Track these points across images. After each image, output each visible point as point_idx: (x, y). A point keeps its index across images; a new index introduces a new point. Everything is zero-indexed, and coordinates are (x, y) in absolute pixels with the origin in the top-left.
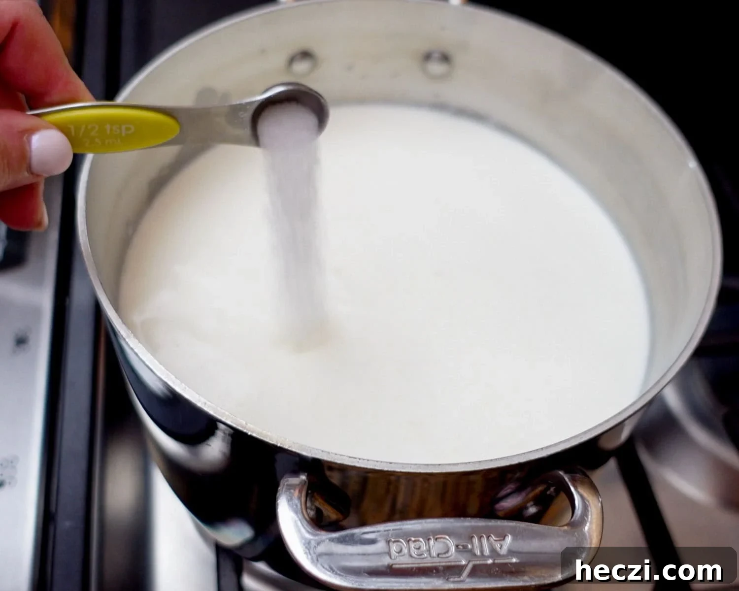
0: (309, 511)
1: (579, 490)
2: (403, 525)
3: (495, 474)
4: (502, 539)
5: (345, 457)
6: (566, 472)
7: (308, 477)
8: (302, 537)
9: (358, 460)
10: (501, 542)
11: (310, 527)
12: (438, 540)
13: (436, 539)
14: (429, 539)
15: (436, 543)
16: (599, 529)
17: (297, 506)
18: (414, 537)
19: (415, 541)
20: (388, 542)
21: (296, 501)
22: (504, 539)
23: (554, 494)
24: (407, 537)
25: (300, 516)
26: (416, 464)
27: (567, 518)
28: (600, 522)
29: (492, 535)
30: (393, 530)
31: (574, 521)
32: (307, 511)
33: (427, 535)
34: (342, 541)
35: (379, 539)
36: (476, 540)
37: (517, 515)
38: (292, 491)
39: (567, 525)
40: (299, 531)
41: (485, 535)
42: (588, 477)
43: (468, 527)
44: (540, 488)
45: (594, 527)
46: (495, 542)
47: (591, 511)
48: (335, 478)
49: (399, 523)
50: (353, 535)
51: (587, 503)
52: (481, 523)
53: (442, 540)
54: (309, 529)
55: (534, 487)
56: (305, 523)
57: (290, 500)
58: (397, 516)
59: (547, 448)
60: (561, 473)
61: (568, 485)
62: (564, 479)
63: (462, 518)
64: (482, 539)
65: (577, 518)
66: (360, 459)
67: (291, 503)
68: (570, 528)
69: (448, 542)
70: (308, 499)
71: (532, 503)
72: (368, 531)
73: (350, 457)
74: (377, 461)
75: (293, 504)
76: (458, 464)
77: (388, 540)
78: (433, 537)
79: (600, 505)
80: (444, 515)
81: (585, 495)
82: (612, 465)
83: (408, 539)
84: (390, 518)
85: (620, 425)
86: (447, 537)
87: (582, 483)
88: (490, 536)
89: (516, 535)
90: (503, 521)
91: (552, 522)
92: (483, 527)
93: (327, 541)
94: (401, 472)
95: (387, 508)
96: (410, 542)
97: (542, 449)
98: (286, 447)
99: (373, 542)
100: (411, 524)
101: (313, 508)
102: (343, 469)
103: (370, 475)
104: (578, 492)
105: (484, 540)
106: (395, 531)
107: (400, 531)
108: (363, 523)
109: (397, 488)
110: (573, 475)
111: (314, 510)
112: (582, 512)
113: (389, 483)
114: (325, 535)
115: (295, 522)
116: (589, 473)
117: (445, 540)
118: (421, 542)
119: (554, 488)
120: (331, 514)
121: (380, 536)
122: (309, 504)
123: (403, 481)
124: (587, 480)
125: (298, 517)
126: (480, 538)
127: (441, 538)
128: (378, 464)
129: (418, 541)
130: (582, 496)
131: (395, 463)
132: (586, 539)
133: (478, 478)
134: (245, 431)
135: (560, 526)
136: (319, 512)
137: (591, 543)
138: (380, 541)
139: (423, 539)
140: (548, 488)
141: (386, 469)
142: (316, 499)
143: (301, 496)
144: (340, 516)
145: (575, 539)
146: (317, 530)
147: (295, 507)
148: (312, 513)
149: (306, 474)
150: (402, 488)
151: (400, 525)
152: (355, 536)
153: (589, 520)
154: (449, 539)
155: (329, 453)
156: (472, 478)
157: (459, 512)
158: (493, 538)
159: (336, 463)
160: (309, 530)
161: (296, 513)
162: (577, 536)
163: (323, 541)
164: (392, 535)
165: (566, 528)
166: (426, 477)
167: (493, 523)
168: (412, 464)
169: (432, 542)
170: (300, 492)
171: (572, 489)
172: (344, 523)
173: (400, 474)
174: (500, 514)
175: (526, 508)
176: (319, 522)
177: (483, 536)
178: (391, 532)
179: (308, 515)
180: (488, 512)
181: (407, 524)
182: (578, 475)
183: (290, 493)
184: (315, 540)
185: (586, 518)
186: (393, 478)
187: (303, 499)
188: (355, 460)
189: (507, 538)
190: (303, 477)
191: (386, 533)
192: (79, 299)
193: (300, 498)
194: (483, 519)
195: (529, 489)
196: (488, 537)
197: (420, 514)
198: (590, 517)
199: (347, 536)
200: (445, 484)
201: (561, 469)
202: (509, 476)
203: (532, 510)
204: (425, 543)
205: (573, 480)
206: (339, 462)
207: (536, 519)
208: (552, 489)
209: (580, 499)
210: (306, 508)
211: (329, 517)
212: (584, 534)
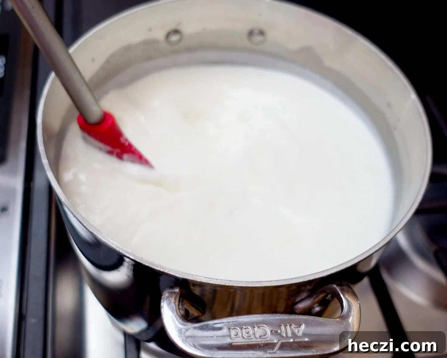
0: (181, 311)
1: (346, 296)
2: (238, 318)
3: (294, 287)
4: (299, 326)
5: (202, 278)
6: (338, 285)
7: (180, 290)
8: (177, 327)
9: (210, 279)
10: (298, 329)
11: (181, 320)
12: (260, 327)
13: (259, 327)
14: (254, 327)
15: (259, 329)
16: (358, 320)
17: (173, 307)
18: (245, 326)
19: (245, 328)
20: (229, 329)
21: (173, 305)
22: (300, 327)
23: (330, 299)
24: (241, 326)
25: (175, 314)
26: (246, 282)
27: (339, 314)
28: (359, 316)
29: (293, 325)
30: (232, 322)
31: (343, 315)
32: (179, 311)
33: (253, 325)
34: (201, 328)
35: (224, 327)
36: (283, 327)
37: (308, 312)
38: (170, 298)
39: (339, 318)
40: (175, 323)
41: (288, 324)
42: (351, 288)
43: (278, 319)
44: (322, 296)
45: (355, 318)
46: (295, 329)
47: (353, 309)
48: (197, 291)
49: (235, 318)
50: (207, 325)
51: (351, 304)
52: (285, 317)
53: (262, 328)
54: (181, 321)
55: (318, 294)
56: (178, 318)
57: (169, 304)
58: (235, 313)
59: (326, 270)
60: (335, 286)
61: (339, 293)
62: (337, 290)
63: (274, 314)
64: (287, 327)
65: (345, 313)
66: (211, 279)
67: (170, 306)
68: (340, 319)
69: (266, 329)
70: (180, 303)
71: (317, 305)
72: (217, 323)
73: (205, 278)
74: (222, 280)
75: (171, 306)
76: (271, 281)
77: (229, 328)
78: (257, 326)
79: (359, 305)
80: (264, 312)
81: (350, 299)
82: (366, 281)
83: (241, 327)
84: (231, 315)
85: (370, 257)
86: (265, 326)
87: (348, 292)
88: (291, 325)
89: (307, 324)
90: (299, 315)
91: (330, 316)
92: (287, 319)
93: (192, 329)
94: (237, 286)
95: (228, 309)
96: (243, 329)
97: (323, 271)
98: (166, 271)
99: (220, 329)
100: (243, 318)
101: (183, 309)
102: (201, 285)
103: (218, 288)
104: (345, 298)
105: (288, 327)
106: (233, 323)
107: (236, 322)
108: (214, 318)
109: (234, 296)
110: (342, 287)
111: (183, 311)
112: (348, 310)
113: (230, 293)
114: (190, 325)
115: (173, 317)
116: (352, 286)
117: (264, 328)
118: (250, 329)
119: (330, 295)
120: (194, 312)
121: (225, 325)
122: (180, 307)
123: (238, 292)
124: (350, 290)
125: (174, 314)
126: (285, 326)
127: (261, 326)
128: (222, 281)
129: (248, 328)
130: (347, 300)
131: (233, 281)
132: (350, 326)
133: (284, 289)
134: (141, 262)
135: (334, 319)
136: (187, 311)
137: (353, 329)
138: (224, 328)
139: (250, 326)
140: (326, 296)
141: (227, 285)
142: (185, 303)
143: (176, 301)
144: (200, 314)
145: (343, 326)
146: (185, 322)
147: (172, 308)
148: (183, 312)
149: (179, 288)
150: (238, 297)
151: (237, 319)
152: (209, 325)
153: (352, 314)
154: (267, 327)
155: (192, 275)
156: (280, 289)
157: (273, 310)
158: (293, 326)
159: (197, 281)
160: (181, 323)
161: (173, 312)
162: (345, 324)
163: (189, 329)
164: (231, 325)
165: (338, 319)
166: (252, 290)
167: (293, 317)
168: (243, 281)
169: (256, 329)
170: (175, 299)
171: (342, 296)
172: (202, 318)
173: (237, 288)
174: (297, 311)
175: (314, 308)
176: (187, 317)
177: (287, 325)
178: (231, 323)
179: (180, 313)
180: (290, 310)
181: (241, 318)
182: (344, 287)
183: (169, 299)
184: (184, 328)
185: (350, 313)
186: (232, 290)
187: (177, 303)
188: (208, 279)
189: (302, 326)
190: (177, 290)
191: (228, 323)
192: (38, 183)
193: (175, 303)
194: (287, 315)
195: (315, 296)
196: (290, 325)
197: (249, 312)
198: (352, 312)
199: (204, 326)
200: (264, 293)
201: (334, 284)
202: (303, 288)
203: (317, 309)
204: (252, 329)
205: (342, 290)
206: (198, 280)
207: (319, 314)
208: (329, 296)
209: (346, 302)
210: (179, 309)
211: (193, 314)
212: (349, 323)
